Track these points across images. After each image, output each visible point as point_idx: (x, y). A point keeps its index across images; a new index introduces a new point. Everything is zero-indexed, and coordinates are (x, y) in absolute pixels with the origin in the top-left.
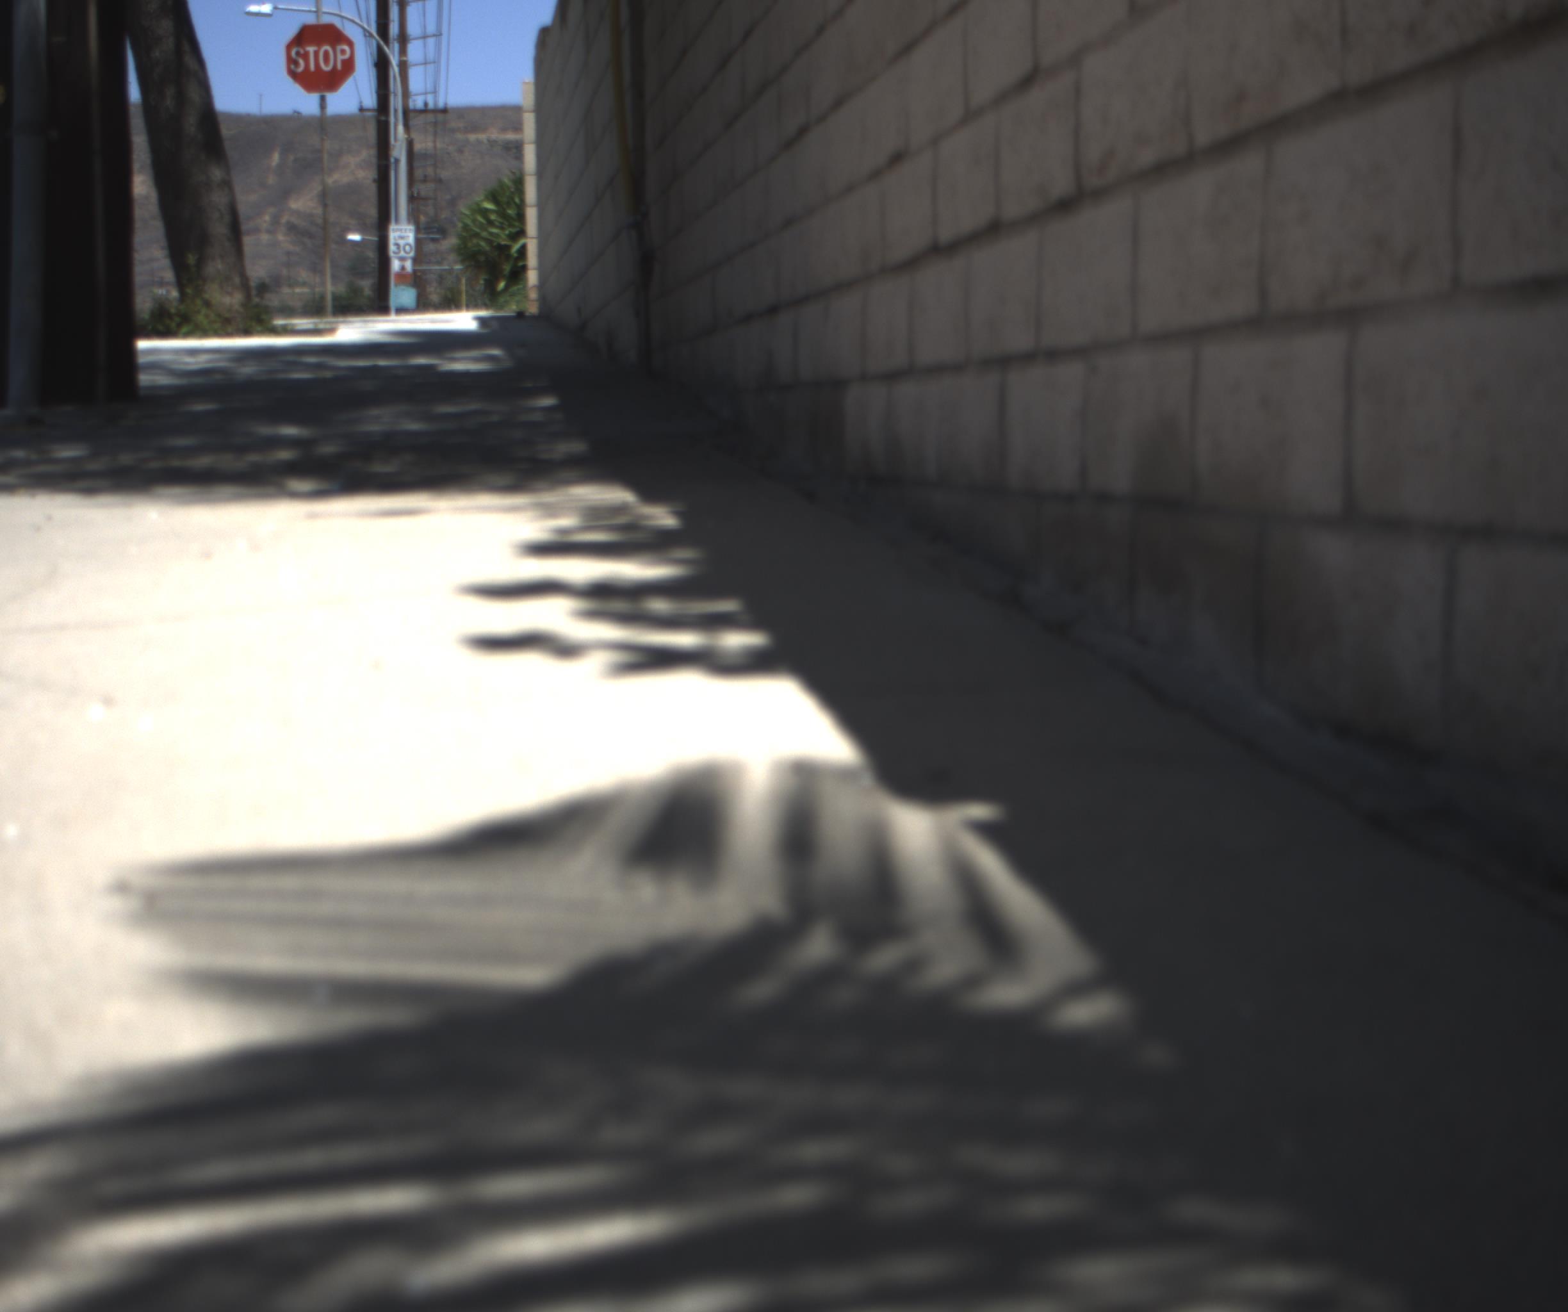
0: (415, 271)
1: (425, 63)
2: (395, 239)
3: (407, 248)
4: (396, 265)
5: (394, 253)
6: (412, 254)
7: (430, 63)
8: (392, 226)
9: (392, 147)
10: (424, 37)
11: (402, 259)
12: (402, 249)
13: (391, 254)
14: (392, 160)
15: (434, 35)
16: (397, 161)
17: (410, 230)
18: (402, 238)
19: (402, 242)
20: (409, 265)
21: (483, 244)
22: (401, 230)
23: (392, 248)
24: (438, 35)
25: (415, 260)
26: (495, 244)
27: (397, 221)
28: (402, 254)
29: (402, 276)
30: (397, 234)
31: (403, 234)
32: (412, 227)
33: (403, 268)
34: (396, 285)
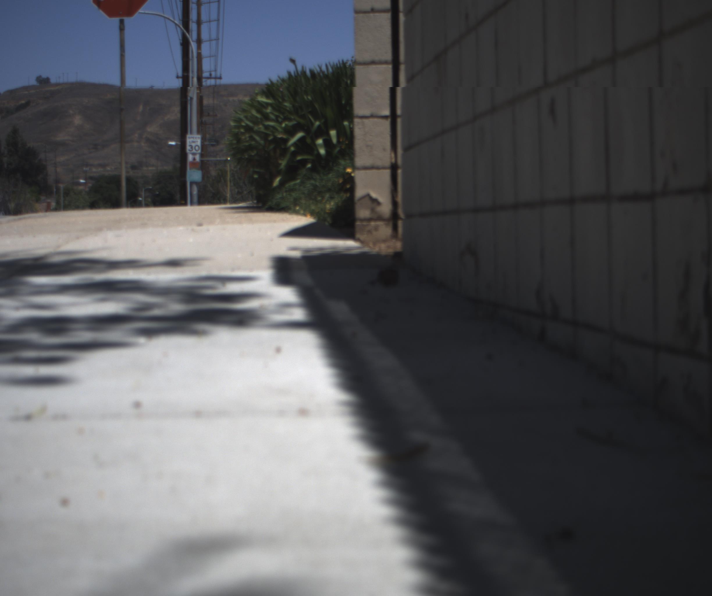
0: (202, 161)
1: (210, 57)
2: (190, 142)
3: (197, 148)
4: (190, 158)
5: (189, 150)
6: (199, 151)
7: (213, 56)
8: (188, 135)
10: (210, 40)
11: (194, 154)
12: (194, 148)
13: (188, 151)
15: (215, 40)
16: (192, 99)
17: (198, 137)
18: (193, 142)
19: (193, 145)
20: (198, 158)
22: (193, 138)
23: (188, 148)
24: (217, 39)
25: (202, 155)
27: (191, 133)
28: (194, 151)
29: (194, 164)
30: (192, 140)
31: (195, 140)
32: (200, 136)
33: (194, 159)
34: (190, 169)
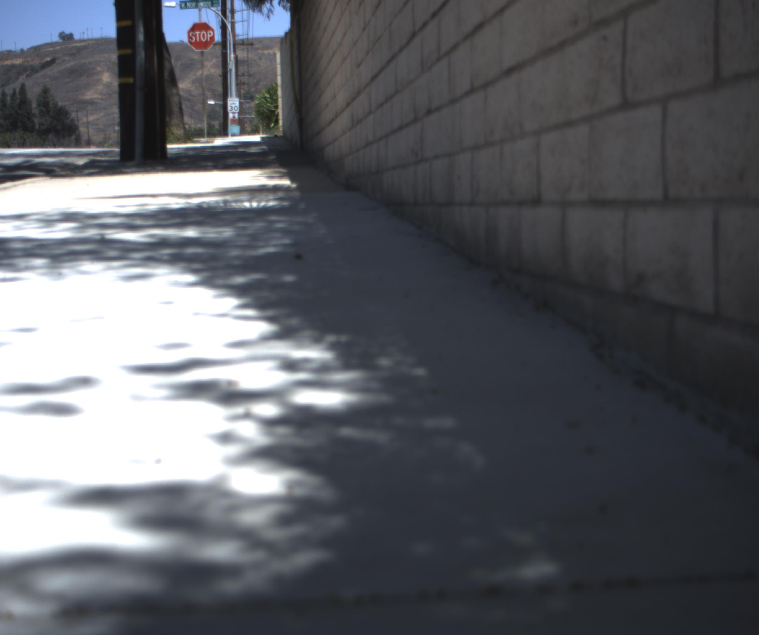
0: (239, 118)
1: (243, 21)
2: (230, 104)
4: (231, 116)
5: (230, 110)
6: (238, 111)
7: (245, 21)
8: (229, 99)
9: (228, 64)
11: (234, 113)
12: (233, 108)
14: (229, 70)
16: (231, 70)
18: (233, 104)
19: (233, 106)
20: (236, 116)
21: (265, 110)
22: (233, 100)
23: (229, 108)
26: (269, 110)
27: (231, 96)
28: (234, 111)
29: (234, 120)
30: (232, 102)
31: (234, 102)
32: (238, 99)
33: (234, 117)
34: (231, 124)
